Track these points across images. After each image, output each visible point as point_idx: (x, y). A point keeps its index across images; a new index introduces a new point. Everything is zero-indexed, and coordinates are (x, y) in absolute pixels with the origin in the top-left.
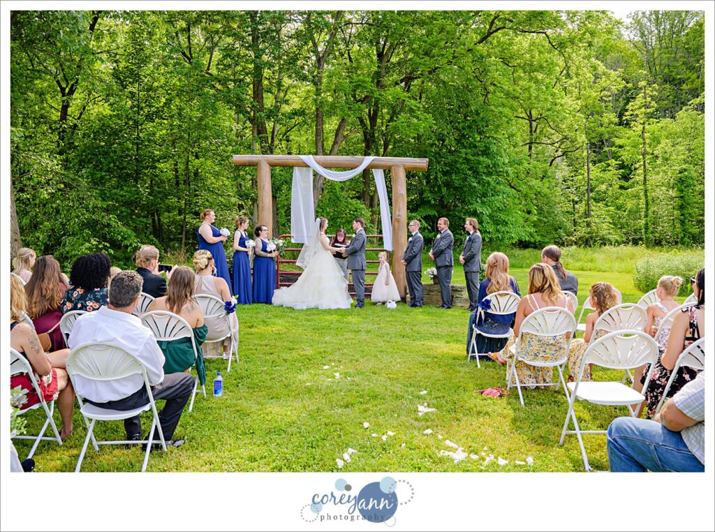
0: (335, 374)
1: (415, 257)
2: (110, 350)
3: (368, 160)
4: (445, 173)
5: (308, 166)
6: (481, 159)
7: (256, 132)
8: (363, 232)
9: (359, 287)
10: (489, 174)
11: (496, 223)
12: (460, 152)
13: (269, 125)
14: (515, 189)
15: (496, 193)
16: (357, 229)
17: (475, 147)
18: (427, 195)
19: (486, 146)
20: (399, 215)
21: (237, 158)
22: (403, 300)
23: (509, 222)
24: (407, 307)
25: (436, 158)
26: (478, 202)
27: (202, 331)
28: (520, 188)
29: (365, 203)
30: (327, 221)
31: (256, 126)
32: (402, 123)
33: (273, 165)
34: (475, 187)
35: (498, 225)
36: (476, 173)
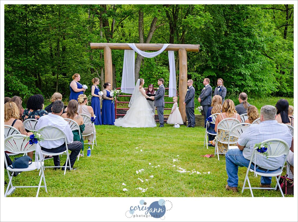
0: (141, 150)
1: (190, 100)
2: (54, 129)
4: (221, 49)
5: (132, 49)
6: (245, 39)
8: (163, 87)
9: (161, 116)
10: (251, 49)
11: (255, 80)
12: (231, 35)
14: (269, 58)
15: (255, 60)
16: (160, 84)
17: (242, 31)
18: (210, 63)
19: (248, 30)
20: (183, 77)
21: (93, 45)
22: (185, 124)
23: (264, 80)
24: (186, 128)
26: (243, 67)
27: (83, 126)
28: (273, 57)
30: (144, 80)
32: (191, 19)
33: (113, 49)
34: (240, 57)
35: (257, 81)
36: (241, 49)
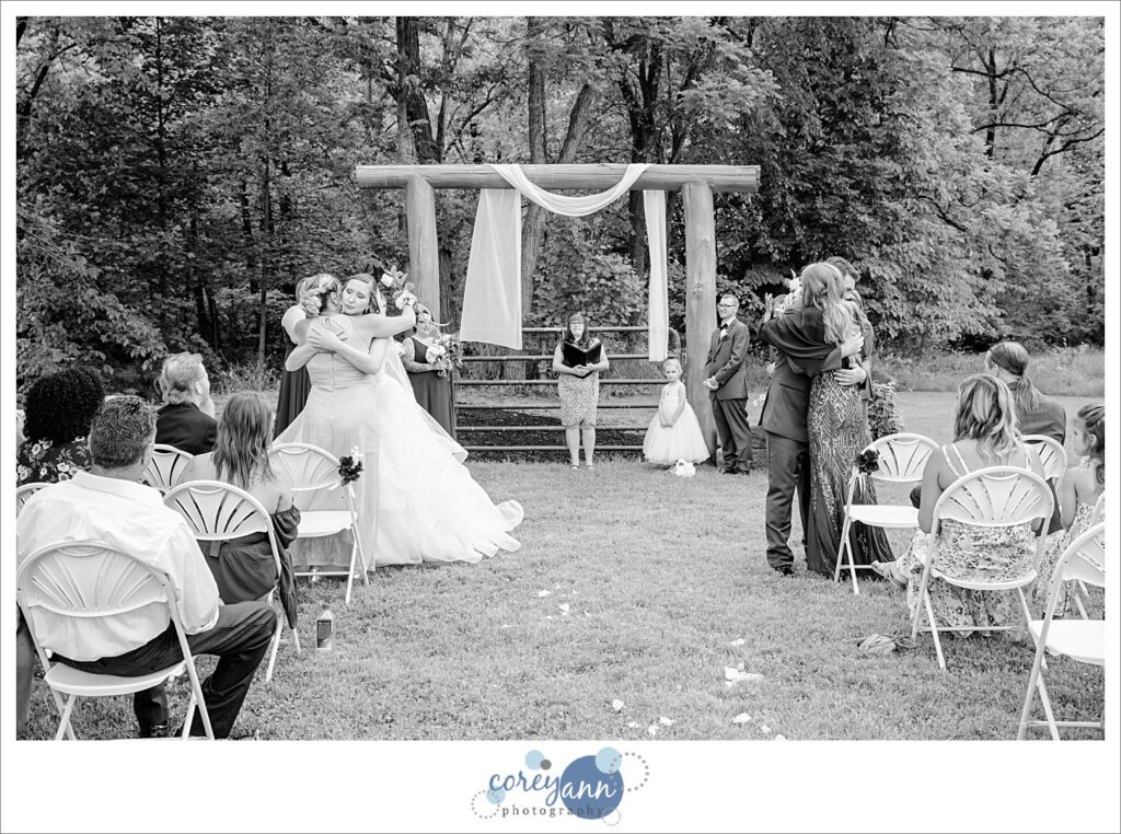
0: (561, 607)
2: (104, 556)
3: (634, 172)
4: (801, 196)
5: (510, 187)
6: (879, 163)
7: (404, 116)
10: (898, 194)
11: (913, 298)
12: (833, 151)
13: (433, 104)
14: (955, 225)
15: (911, 234)
17: (867, 138)
18: (765, 242)
19: (889, 136)
20: (699, 286)
21: (365, 172)
25: (783, 165)
26: (873, 255)
27: (290, 518)
28: (966, 224)
29: (632, 263)
31: (405, 104)
32: (709, 90)
33: (439, 186)
34: (865, 224)
36: (868, 194)
